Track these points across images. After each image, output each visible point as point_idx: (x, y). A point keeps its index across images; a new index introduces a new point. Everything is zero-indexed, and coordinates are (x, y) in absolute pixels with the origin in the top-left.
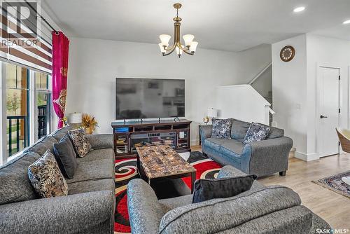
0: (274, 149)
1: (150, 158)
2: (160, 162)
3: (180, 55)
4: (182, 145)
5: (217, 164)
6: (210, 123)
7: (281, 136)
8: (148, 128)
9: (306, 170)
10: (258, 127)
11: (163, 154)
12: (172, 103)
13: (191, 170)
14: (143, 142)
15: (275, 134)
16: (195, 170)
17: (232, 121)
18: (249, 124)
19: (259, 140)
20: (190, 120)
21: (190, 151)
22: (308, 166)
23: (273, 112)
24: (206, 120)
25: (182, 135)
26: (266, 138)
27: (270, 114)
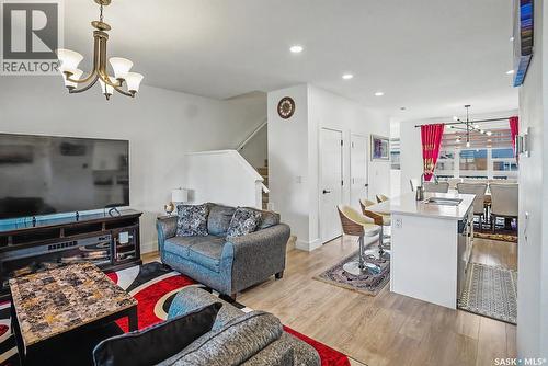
0: (266, 243)
1: (39, 298)
2: (62, 301)
3: (108, 96)
4: (126, 256)
5: (186, 279)
6: (175, 213)
7: (277, 223)
8: (50, 234)
9: (307, 263)
10: (246, 213)
11: (75, 282)
12: (115, 180)
13: (128, 305)
14: (37, 264)
15: (269, 221)
16: (136, 302)
17: (210, 207)
18: (234, 209)
19: (246, 233)
20: (139, 210)
21: (140, 263)
22: (310, 257)
23: (266, 190)
24: (169, 208)
25: (124, 238)
26: (256, 229)
27: (263, 192)
